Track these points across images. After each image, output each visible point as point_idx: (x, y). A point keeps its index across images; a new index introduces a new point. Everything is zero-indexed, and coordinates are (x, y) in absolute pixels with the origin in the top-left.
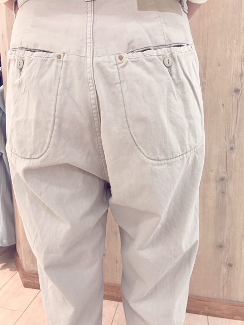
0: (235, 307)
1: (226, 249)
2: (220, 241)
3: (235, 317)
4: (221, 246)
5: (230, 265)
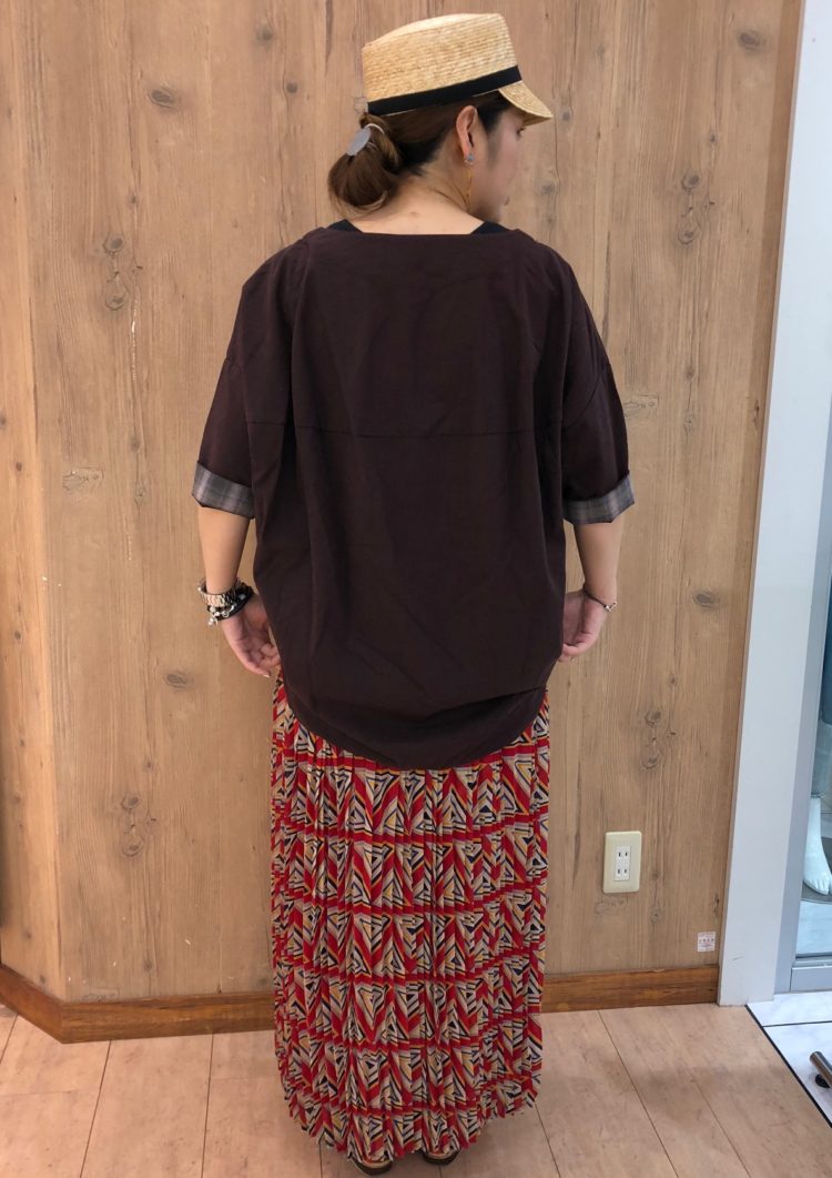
0: (556, 985)
3: (560, 1006)
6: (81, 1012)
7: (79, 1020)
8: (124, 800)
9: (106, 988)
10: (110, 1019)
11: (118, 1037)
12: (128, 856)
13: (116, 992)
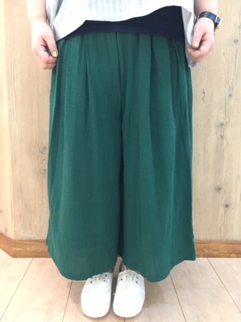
0: (231, 245)
1: (223, 191)
2: (219, 184)
4: (219, 189)
5: (227, 206)
6: (20, 244)
7: (20, 247)
8: (40, 147)
9: (32, 234)
10: (33, 248)
11: (36, 257)
12: (42, 173)
13: (36, 236)
